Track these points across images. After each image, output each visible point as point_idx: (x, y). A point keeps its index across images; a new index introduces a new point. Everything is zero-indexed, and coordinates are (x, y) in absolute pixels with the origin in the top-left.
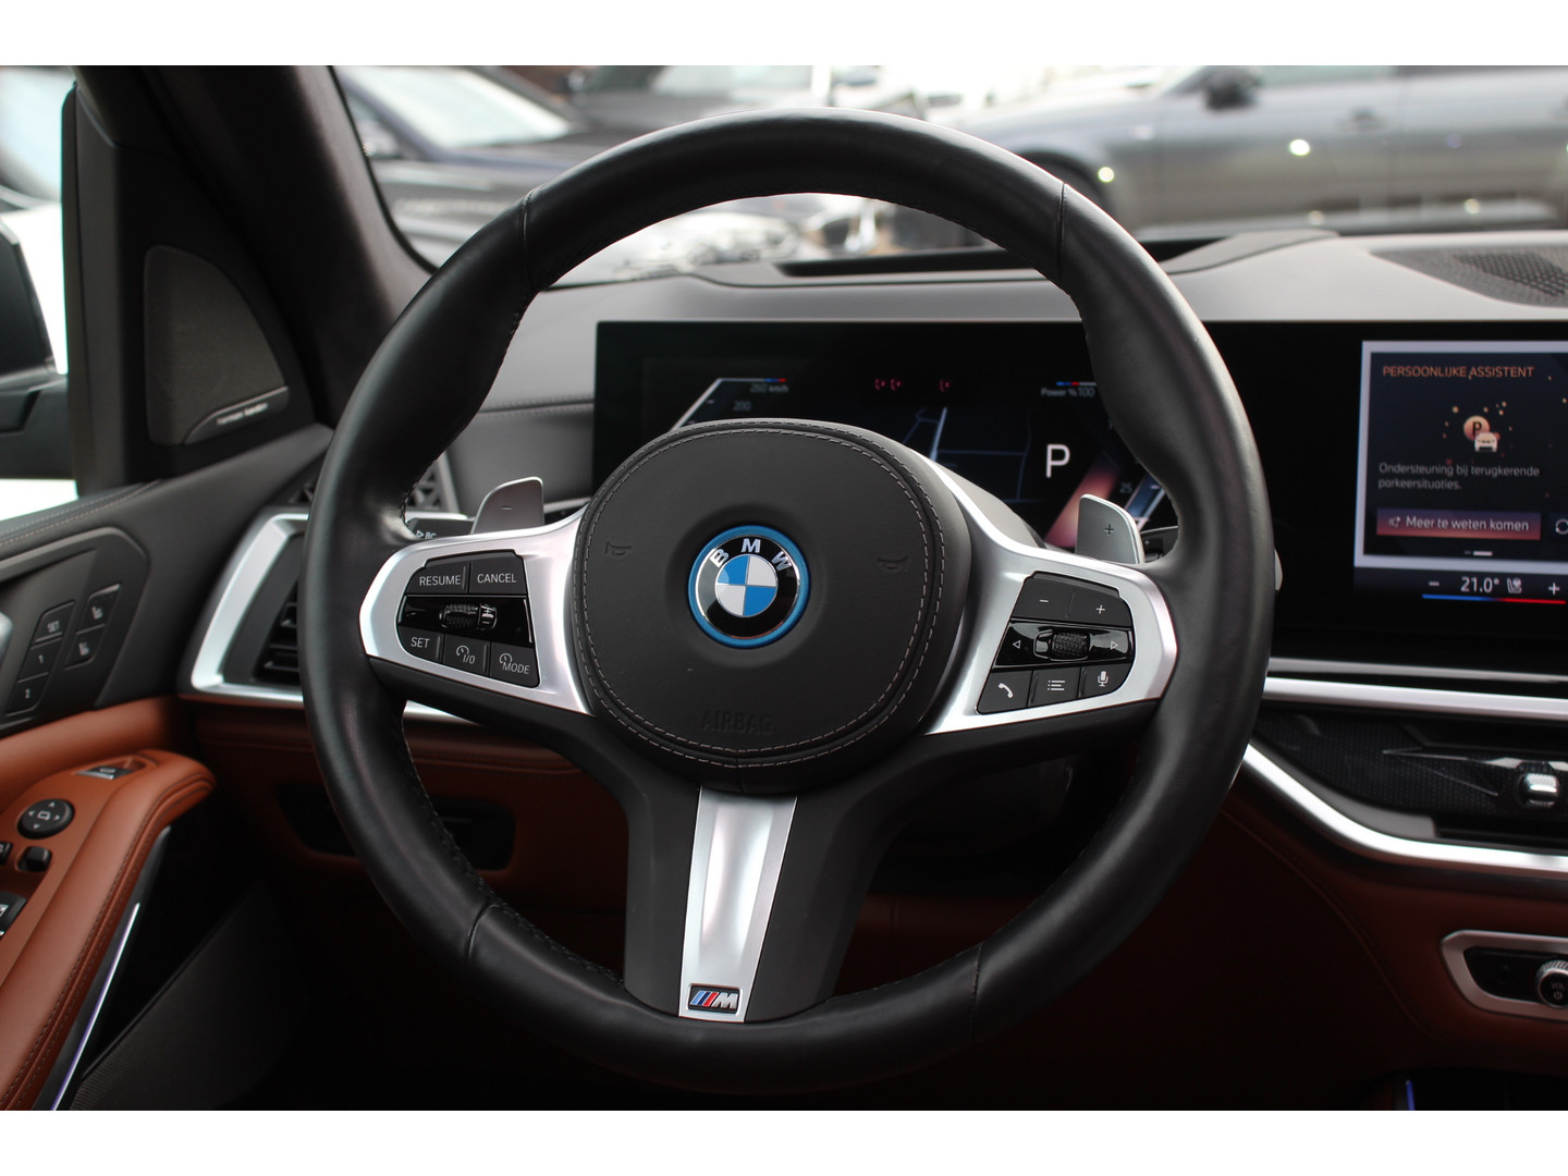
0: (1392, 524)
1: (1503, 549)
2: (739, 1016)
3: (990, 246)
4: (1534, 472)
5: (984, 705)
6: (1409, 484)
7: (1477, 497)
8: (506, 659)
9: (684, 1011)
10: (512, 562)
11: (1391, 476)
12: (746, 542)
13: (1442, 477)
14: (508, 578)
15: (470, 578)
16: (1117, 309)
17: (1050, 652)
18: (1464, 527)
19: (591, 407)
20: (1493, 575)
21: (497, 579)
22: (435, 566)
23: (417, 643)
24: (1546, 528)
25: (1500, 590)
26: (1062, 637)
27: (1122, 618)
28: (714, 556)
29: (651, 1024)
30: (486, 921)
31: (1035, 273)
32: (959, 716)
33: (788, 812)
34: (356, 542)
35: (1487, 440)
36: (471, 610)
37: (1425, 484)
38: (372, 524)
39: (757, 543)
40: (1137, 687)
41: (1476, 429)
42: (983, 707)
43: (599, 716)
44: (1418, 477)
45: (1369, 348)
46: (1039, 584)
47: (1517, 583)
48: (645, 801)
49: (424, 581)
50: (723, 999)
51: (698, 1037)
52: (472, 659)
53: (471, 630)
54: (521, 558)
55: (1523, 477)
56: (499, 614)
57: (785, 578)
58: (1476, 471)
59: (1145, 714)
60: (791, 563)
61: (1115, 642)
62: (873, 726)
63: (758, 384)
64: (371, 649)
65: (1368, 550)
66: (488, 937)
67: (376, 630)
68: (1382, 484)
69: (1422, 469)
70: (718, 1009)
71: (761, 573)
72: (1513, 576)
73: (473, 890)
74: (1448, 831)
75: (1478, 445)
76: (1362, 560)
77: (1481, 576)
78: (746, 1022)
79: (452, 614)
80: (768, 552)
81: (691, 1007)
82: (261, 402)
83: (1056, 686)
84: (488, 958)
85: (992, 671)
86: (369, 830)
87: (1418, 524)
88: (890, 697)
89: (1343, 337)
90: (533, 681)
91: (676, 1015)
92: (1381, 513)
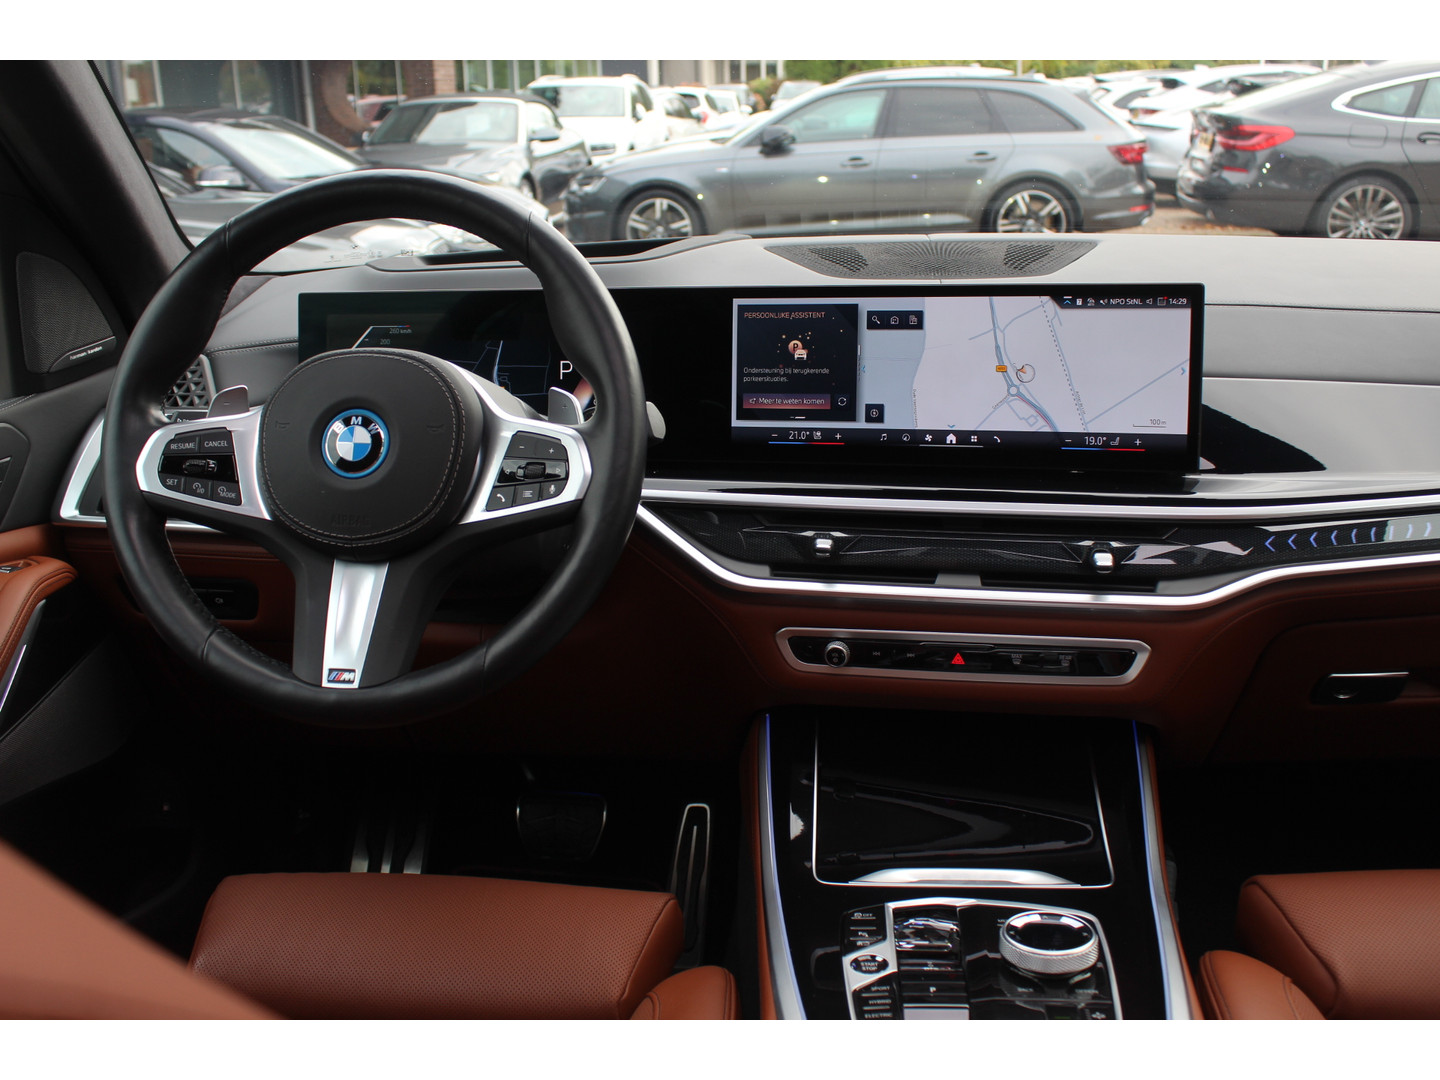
0: (751, 402)
1: (811, 415)
2: (355, 685)
3: (493, 248)
4: (826, 371)
5: (491, 506)
6: (760, 379)
7: (795, 386)
8: (222, 491)
9: (325, 684)
10: (225, 434)
11: (750, 375)
12: (354, 418)
13: (778, 375)
14: (224, 443)
15: (201, 444)
16: (561, 281)
17: (525, 476)
18: (790, 403)
19: (296, 344)
20: (806, 429)
21: (216, 444)
22: (180, 438)
23: (170, 482)
24: (834, 403)
25: (810, 438)
26: (530, 467)
27: (562, 455)
28: (338, 427)
29: (306, 692)
30: (214, 639)
31: (518, 263)
32: (478, 513)
33: (384, 571)
34: (134, 423)
35: (801, 353)
36: (202, 462)
37: (768, 379)
38: (143, 414)
39: (360, 419)
40: (570, 493)
41: (795, 347)
42: (489, 508)
43: (276, 522)
44: (764, 375)
45: (737, 302)
46: (519, 438)
47: (819, 434)
48: (304, 568)
49: (173, 447)
50: (346, 676)
51: (333, 697)
52: (202, 491)
53: (202, 474)
54: (230, 432)
55: (820, 374)
56: (219, 465)
57: (376, 438)
58: (796, 371)
59: (575, 509)
60: (380, 430)
61: (559, 471)
62: (426, 520)
63: (394, 329)
64: (143, 486)
65: (739, 418)
66: (213, 646)
67: (146, 476)
68: (746, 379)
69: (767, 371)
70: (344, 682)
71: (363, 436)
72: (817, 430)
73: (207, 622)
74: (778, 572)
75: (796, 356)
76: (735, 423)
77: (800, 430)
78: (360, 688)
79: (191, 465)
80: (366, 423)
81: (329, 681)
82: (98, 346)
83: (528, 494)
84: (214, 659)
85: (494, 487)
86: (145, 590)
87: (766, 402)
88: (436, 503)
89: (721, 297)
90: (237, 502)
91: (320, 686)
92: (745, 396)
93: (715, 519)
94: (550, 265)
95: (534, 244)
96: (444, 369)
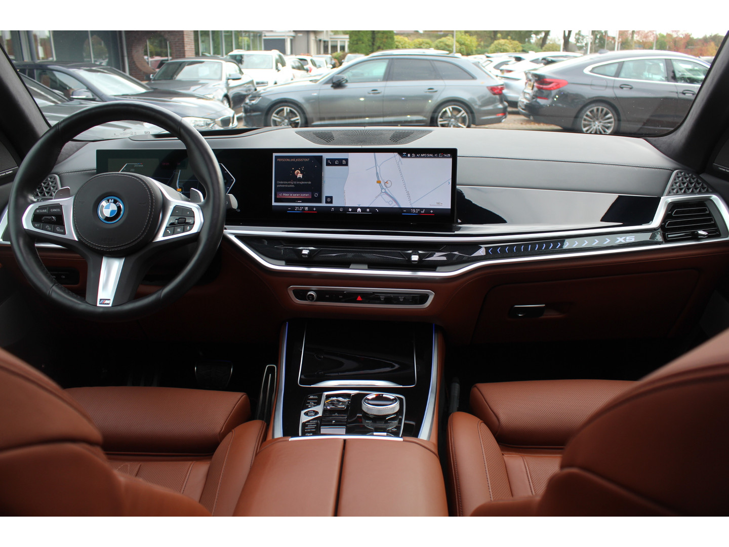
0: (280, 195)
1: (304, 201)
2: (110, 305)
3: (167, 132)
4: (310, 183)
5: (165, 234)
6: (284, 186)
7: (297, 189)
8: (58, 229)
9: (98, 305)
10: (59, 206)
11: (280, 184)
12: (110, 200)
13: (291, 184)
14: (59, 210)
15: (49, 210)
17: (178, 223)
18: (296, 196)
19: (95, 171)
20: (302, 206)
21: (55, 210)
22: (41, 208)
23: (36, 225)
24: (313, 195)
25: (303, 210)
26: (180, 219)
27: (192, 215)
28: (104, 203)
29: (90, 308)
30: (54, 288)
31: (176, 138)
32: (160, 238)
33: (123, 261)
34: (21, 201)
35: (300, 175)
36: (49, 217)
37: (286, 186)
38: (25, 198)
39: (113, 200)
40: (195, 230)
41: (298, 173)
42: (164, 236)
43: (80, 242)
44: (282, 184)
45: (274, 155)
46: (176, 208)
47: (307, 208)
48: (91, 259)
49: (38, 211)
50: (107, 302)
51: (101, 310)
52: (50, 229)
53: (50, 222)
54: (61, 205)
55: (308, 184)
56: (56, 219)
57: (119, 208)
58: (298, 183)
59: (197, 236)
60: (121, 205)
61: (191, 221)
62: (139, 240)
63: (136, 165)
64: (25, 227)
65: (275, 202)
66: (53, 291)
67: (27, 223)
68: (278, 186)
69: (286, 183)
70: (106, 304)
71: (114, 207)
72: (306, 206)
73: (51, 281)
74: (288, 263)
75: (298, 177)
76: (274, 204)
77: (299, 206)
78: (112, 306)
79: (45, 219)
80: (115, 202)
81: (100, 304)
82: (11, 171)
83: (179, 230)
84: (54, 296)
85: (166, 227)
86: (26, 268)
87: (286, 195)
88: (142, 234)
89: (268, 152)
90: (64, 233)
91: (96, 306)
92: (278, 193)
93: (266, 243)
94: (188, 139)
95: (182, 131)
96: (146, 180)
